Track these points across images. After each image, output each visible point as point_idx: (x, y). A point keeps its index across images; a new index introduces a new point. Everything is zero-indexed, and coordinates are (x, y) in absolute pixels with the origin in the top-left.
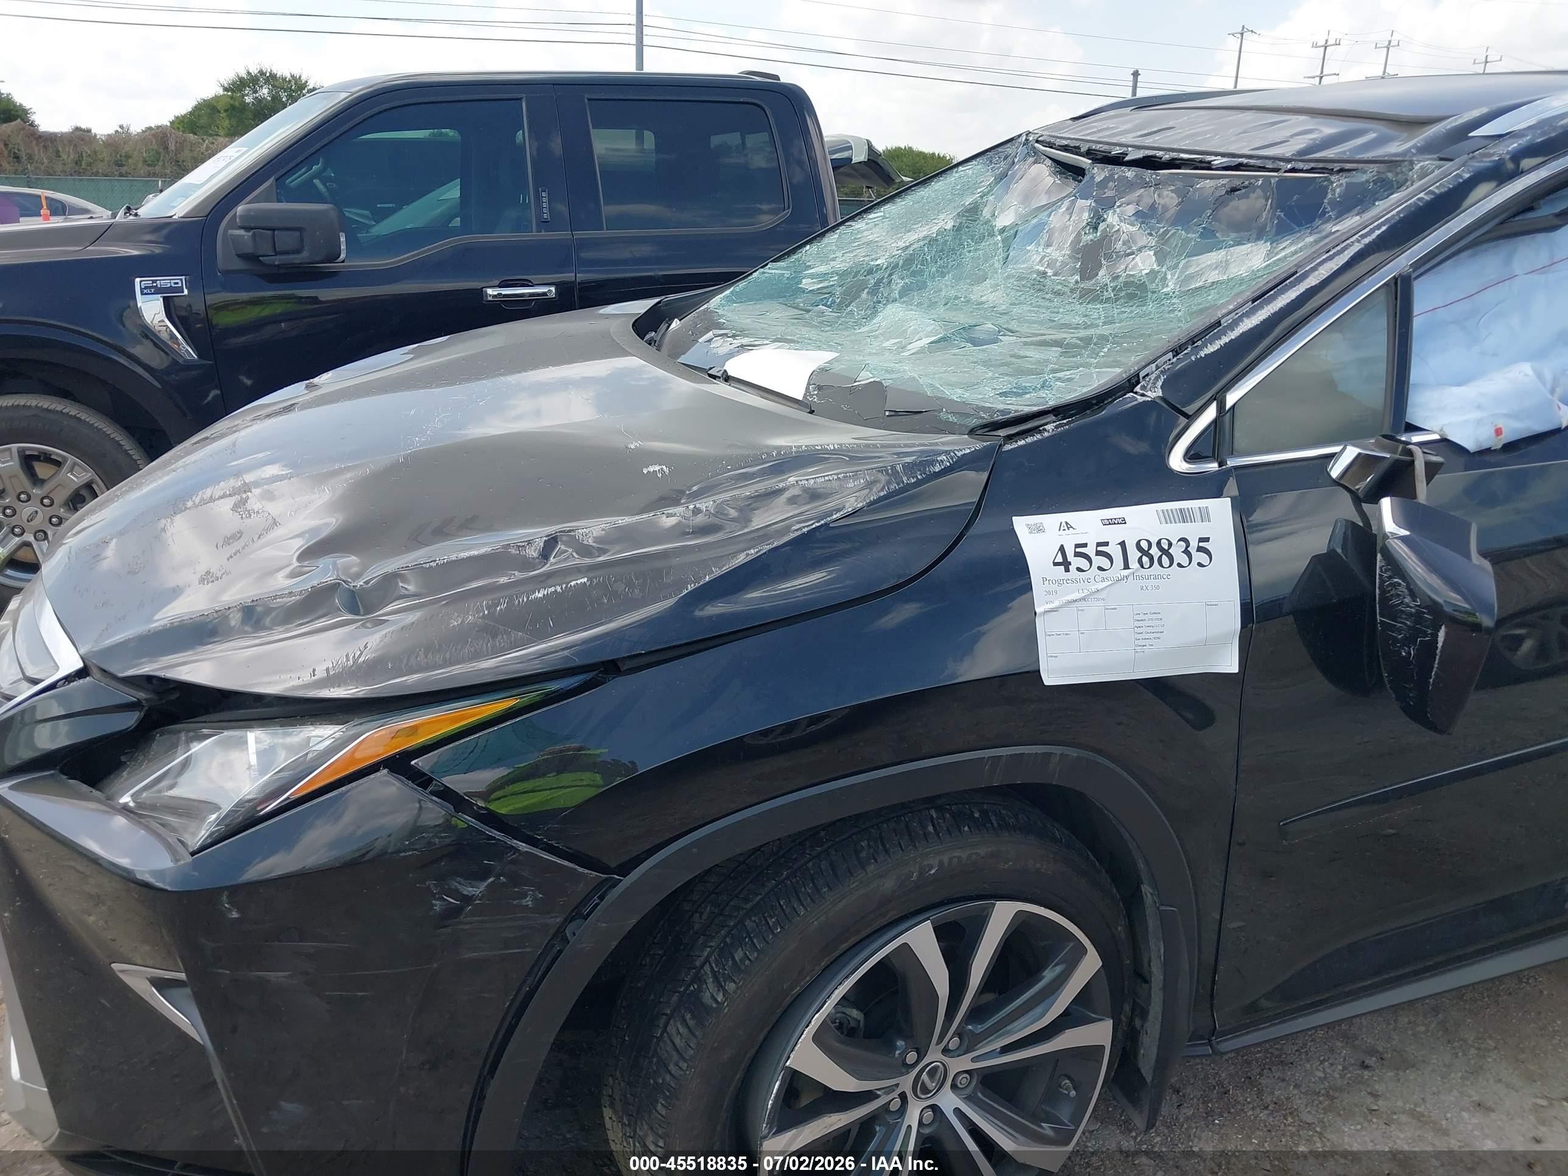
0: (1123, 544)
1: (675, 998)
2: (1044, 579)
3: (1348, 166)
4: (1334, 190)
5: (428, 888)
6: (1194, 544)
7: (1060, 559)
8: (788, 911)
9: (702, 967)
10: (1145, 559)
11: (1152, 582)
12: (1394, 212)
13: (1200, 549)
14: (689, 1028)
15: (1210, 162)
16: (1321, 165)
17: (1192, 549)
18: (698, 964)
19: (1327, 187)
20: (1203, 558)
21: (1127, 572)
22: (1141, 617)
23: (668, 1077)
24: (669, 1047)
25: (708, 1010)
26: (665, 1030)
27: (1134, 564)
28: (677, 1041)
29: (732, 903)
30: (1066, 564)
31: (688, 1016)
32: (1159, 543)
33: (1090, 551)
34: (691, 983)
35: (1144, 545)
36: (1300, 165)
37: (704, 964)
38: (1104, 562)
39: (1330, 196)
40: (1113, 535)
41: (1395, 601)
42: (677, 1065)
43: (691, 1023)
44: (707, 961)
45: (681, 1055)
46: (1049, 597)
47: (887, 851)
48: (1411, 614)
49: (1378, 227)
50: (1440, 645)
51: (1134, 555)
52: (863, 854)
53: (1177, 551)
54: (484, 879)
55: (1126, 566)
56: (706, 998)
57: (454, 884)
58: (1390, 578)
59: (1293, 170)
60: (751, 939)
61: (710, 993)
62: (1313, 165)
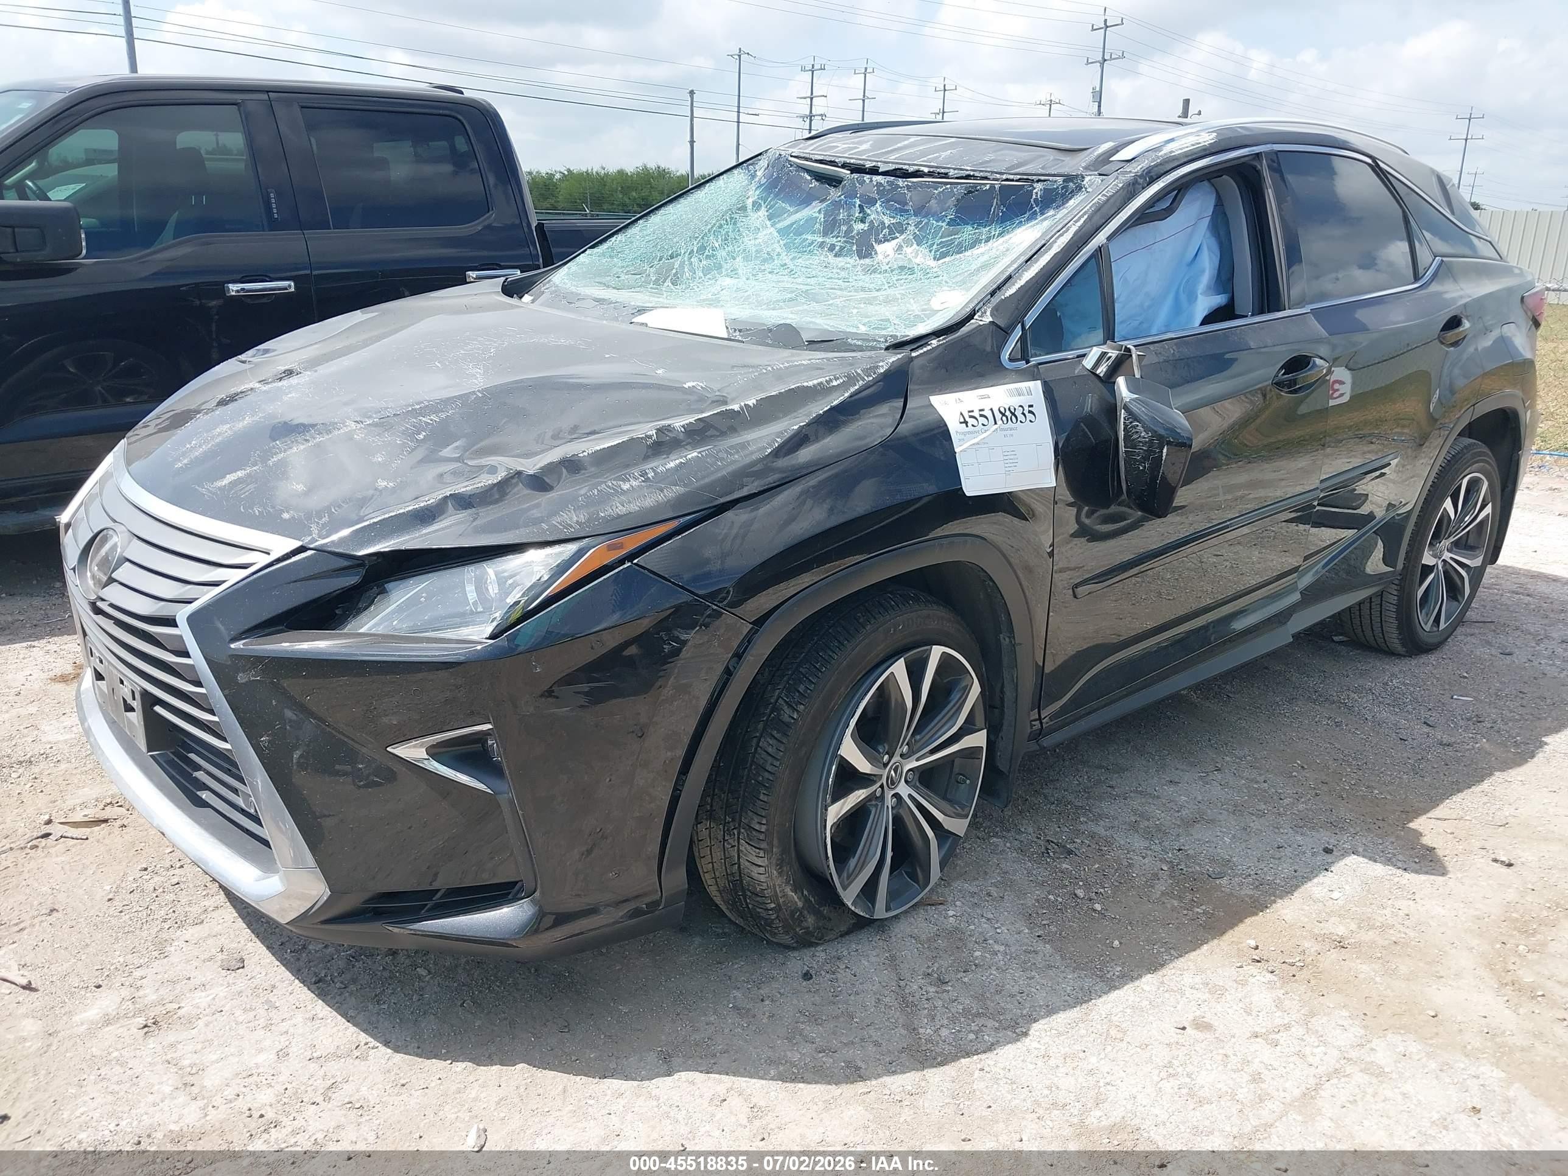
0: (991, 410)
1: (761, 726)
2: (957, 432)
3: (1042, 178)
4: (1037, 193)
5: (661, 638)
6: (1026, 409)
7: (962, 420)
8: (826, 658)
9: (777, 701)
10: (1004, 418)
11: (1009, 432)
12: (1088, 207)
13: (1030, 412)
14: (776, 739)
15: (946, 174)
16: (1025, 177)
17: (1026, 412)
18: (772, 701)
19: (1031, 191)
20: (1030, 416)
21: (996, 426)
22: (1006, 454)
23: (766, 775)
24: (764, 755)
25: (788, 725)
26: (758, 745)
27: (999, 422)
28: (770, 750)
29: (785, 662)
30: (966, 423)
31: (775, 733)
32: (1009, 409)
33: (976, 414)
34: (772, 712)
35: (1002, 410)
36: (1011, 177)
37: (778, 699)
38: (982, 420)
39: (1034, 197)
40: (986, 405)
41: (1135, 436)
42: (772, 764)
43: (777, 736)
44: (779, 697)
45: (773, 757)
46: (962, 443)
47: (875, 618)
48: (1146, 442)
49: (1082, 216)
50: (1164, 458)
51: (998, 416)
52: (861, 620)
53: (1018, 413)
54: (693, 628)
55: (996, 423)
56: (786, 718)
57: (676, 633)
58: (1131, 423)
59: (1007, 180)
60: (807, 678)
61: (787, 714)
62: (1019, 177)
